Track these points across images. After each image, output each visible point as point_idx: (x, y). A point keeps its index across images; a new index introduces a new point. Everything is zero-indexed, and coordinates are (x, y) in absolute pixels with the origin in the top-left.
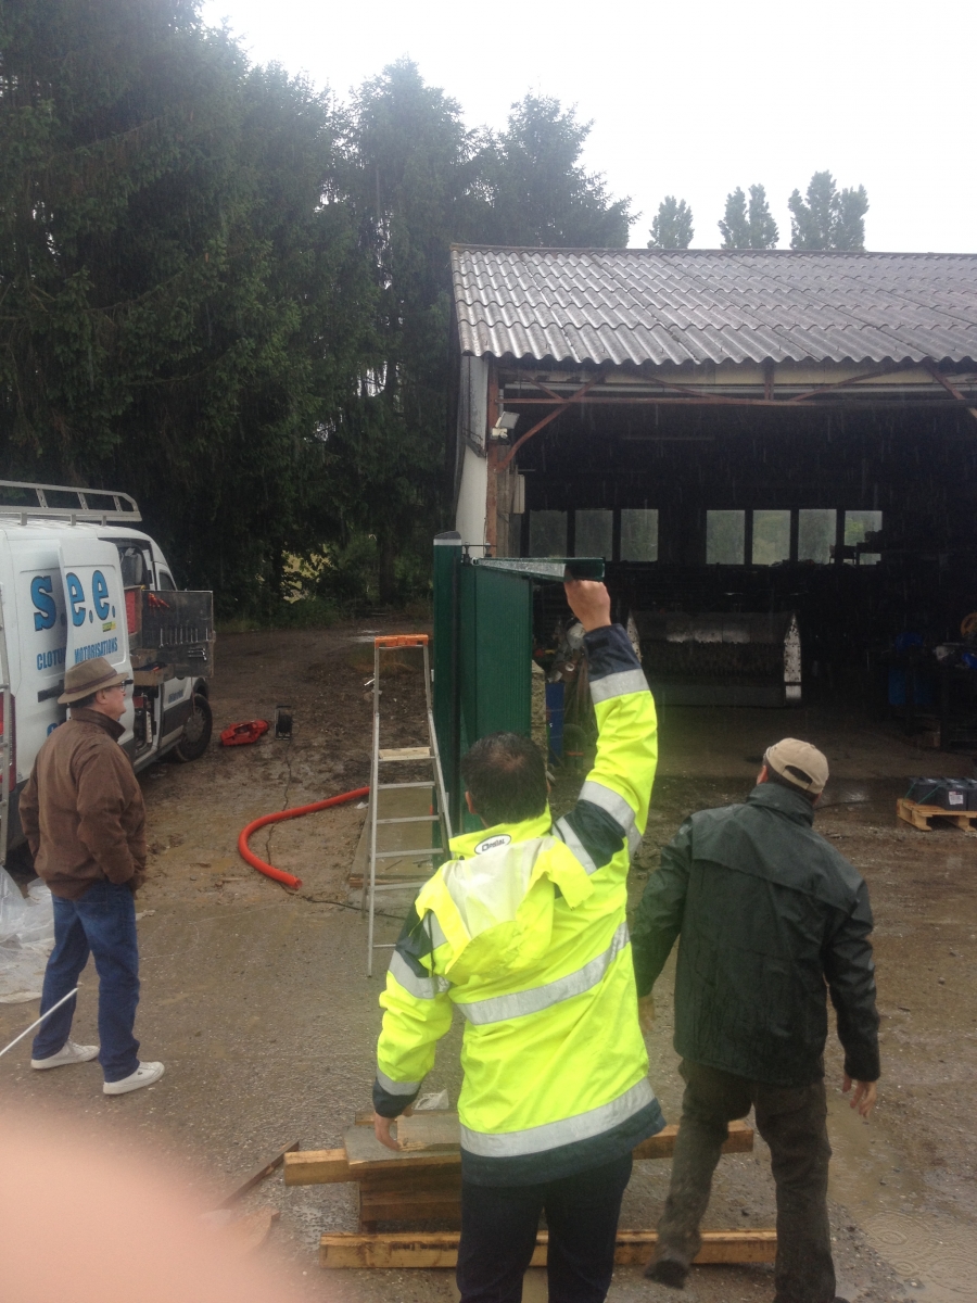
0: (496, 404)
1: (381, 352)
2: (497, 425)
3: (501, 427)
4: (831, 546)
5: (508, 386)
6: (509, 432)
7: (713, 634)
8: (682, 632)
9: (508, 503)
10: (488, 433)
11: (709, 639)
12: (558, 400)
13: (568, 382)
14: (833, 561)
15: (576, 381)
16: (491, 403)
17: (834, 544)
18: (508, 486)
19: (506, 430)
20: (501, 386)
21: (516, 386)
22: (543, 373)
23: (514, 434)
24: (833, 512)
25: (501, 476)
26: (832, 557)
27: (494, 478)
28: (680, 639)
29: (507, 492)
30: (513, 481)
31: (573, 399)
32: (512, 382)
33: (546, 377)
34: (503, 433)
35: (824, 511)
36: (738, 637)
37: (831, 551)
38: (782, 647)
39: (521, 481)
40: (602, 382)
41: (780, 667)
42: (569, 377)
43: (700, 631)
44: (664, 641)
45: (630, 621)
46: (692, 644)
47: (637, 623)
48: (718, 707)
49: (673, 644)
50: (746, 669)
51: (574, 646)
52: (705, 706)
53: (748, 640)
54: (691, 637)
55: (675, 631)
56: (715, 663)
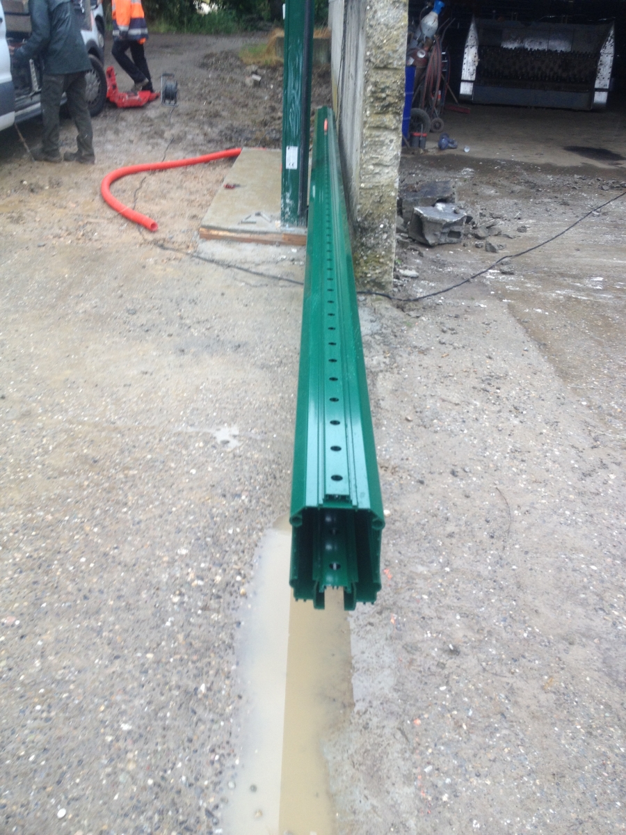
7: (540, 43)
8: (515, 40)
11: (536, 48)
28: (511, 46)
36: (560, 46)
38: (597, 56)
41: (594, 75)
43: (530, 40)
44: (499, 47)
45: (472, 26)
46: (522, 51)
47: (478, 29)
48: (536, 108)
49: (506, 50)
50: (564, 75)
51: (427, 33)
52: (526, 107)
53: (569, 50)
54: (522, 45)
55: (509, 39)
56: (540, 69)
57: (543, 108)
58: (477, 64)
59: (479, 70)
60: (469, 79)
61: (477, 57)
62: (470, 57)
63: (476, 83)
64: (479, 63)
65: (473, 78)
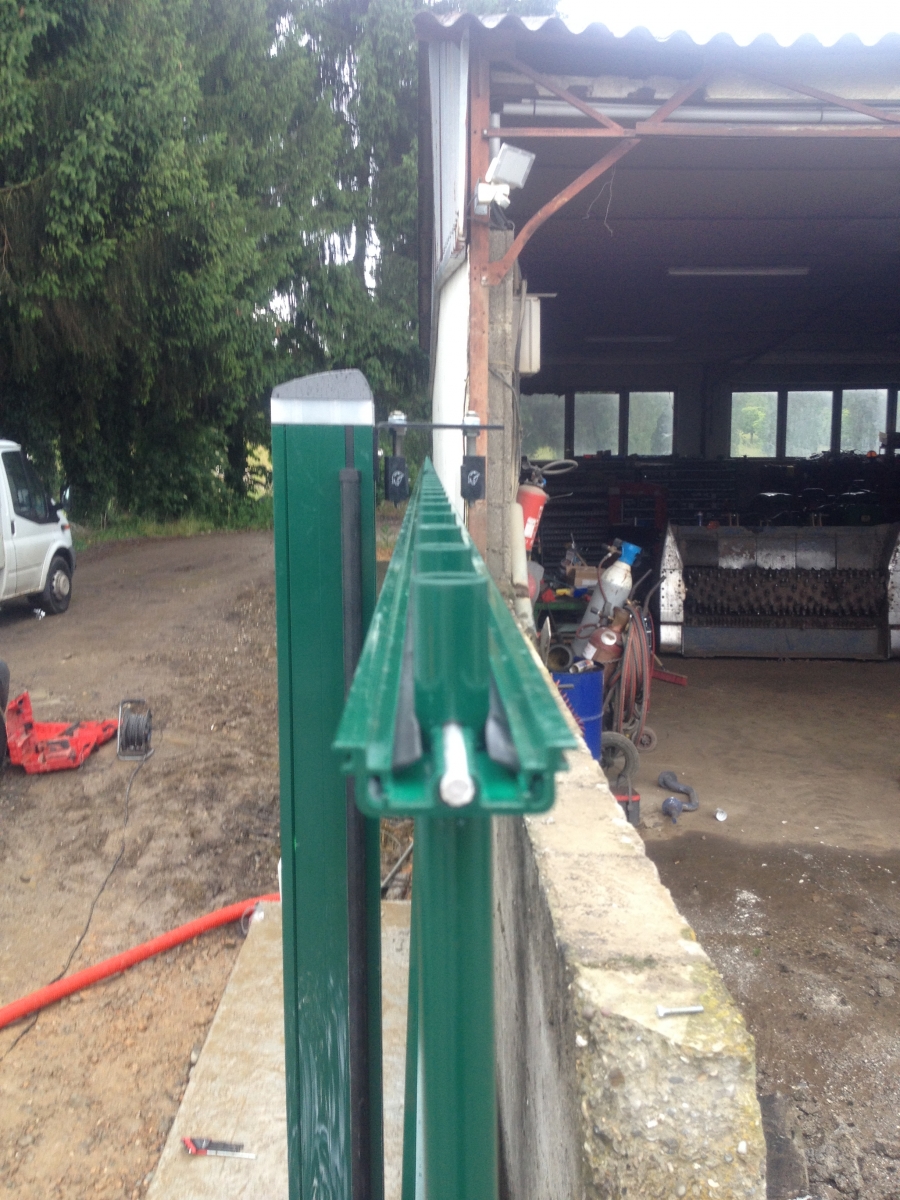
0: (487, 139)
1: (346, 210)
2: (489, 176)
3: (497, 182)
4: (881, 434)
5: (510, 109)
6: (515, 194)
7: (783, 557)
8: (739, 555)
9: (511, 350)
10: (470, 195)
11: (778, 565)
12: (615, 131)
13: (629, 100)
14: (883, 452)
15: (643, 98)
16: (476, 138)
17: (884, 431)
18: (510, 314)
19: (506, 189)
20: (495, 107)
21: (524, 108)
22: (580, 81)
23: (524, 201)
24: (883, 393)
25: (493, 294)
26: (883, 446)
27: (484, 296)
28: (736, 564)
29: (508, 328)
30: (518, 309)
31: (643, 129)
32: (517, 100)
33: (585, 89)
34: (501, 195)
35: (872, 391)
36: (817, 560)
37: (882, 439)
38: (884, 574)
39: (534, 308)
40: (698, 100)
41: (883, 604)
42: (633, 90)
43: (764, 553)
44: (716, 568)
45: (669, 540)
46: (753, 572)
47: (678, 541)
48: (793, 659)
49: (730, 572)
50: (833, 606)
51: (615, 600)
52: (776, 659)
53: (833, 564)
54: (752, 561)
55: (729, 552)
56: (790, 599)
57: (805, 659)
58: (683, 596)
59: (689, 605)
60: (674, 620)
61: (683, 587)
62: (671, 589)
63: (685, 625)
64: (687, 594)
65: (681, 618)
